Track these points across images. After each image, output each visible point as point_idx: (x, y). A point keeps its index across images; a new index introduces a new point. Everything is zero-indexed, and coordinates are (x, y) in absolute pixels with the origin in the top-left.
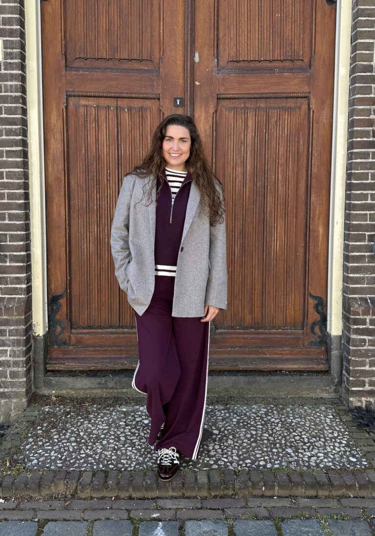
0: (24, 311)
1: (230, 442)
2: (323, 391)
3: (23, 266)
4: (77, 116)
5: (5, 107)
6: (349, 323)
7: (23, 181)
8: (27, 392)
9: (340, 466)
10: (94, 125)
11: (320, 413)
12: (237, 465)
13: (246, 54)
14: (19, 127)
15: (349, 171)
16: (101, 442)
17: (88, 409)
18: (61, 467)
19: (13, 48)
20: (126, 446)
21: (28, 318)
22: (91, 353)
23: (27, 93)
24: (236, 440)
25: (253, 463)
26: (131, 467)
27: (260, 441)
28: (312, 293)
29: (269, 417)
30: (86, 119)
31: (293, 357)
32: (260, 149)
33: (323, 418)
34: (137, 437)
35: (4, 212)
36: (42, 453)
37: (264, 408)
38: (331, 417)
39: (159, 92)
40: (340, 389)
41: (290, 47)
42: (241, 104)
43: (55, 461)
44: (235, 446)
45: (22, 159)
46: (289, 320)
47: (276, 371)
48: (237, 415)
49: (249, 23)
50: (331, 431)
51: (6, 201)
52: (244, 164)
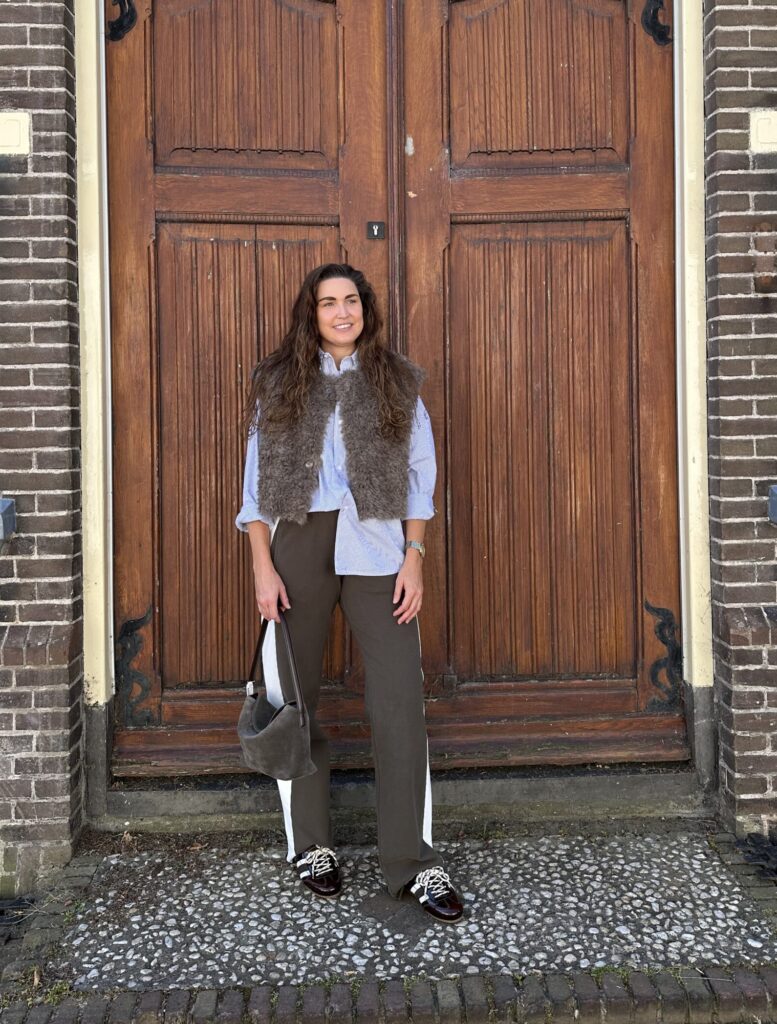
0: (67, 653)
1: (499, 916)
2: (680, 803)
3: (66, 560)
4: (176, 260)
5: (34, 242)
6: (729, 662)
7: (68, 387)
8: (73, 825)
9: (730, 959)
10: (210, 277)
11: (680, 851)
12: (517, 964)
13: (504, 139)
14: (61, 281)
15: (712, 359)
16: (231, 928)
17: (200, 858)
18: (150, 984)
19: (52, 130)
20: (284, 933)
21: (76, 669)
22: (205, 738)
23: (79, 216)
24: (511, 912)
25: (550, 959)
26: (298, 978)
27: (562, 912)
28: (651, 601)
29: (576, 862)
30: (194, 266)
31: (618, 734)
32: (537, 318)
33: (685, 860)
34: (307, 912)
35: (29, 450)
36: (108, 955)
37: (564, 843)
38: (703, 857)
39: (339, 211)
40: (715, 799)
41: (588, 124)
42: (497, 233)
43: (135, 969)
44: (512, 924)
45: (67, 345)
46: (606, 659)
47: (584, 765)
48: (509, 858)
49: (508, 80)
50: (704, 887)
51: (33, 429)
52: (506, 349)
